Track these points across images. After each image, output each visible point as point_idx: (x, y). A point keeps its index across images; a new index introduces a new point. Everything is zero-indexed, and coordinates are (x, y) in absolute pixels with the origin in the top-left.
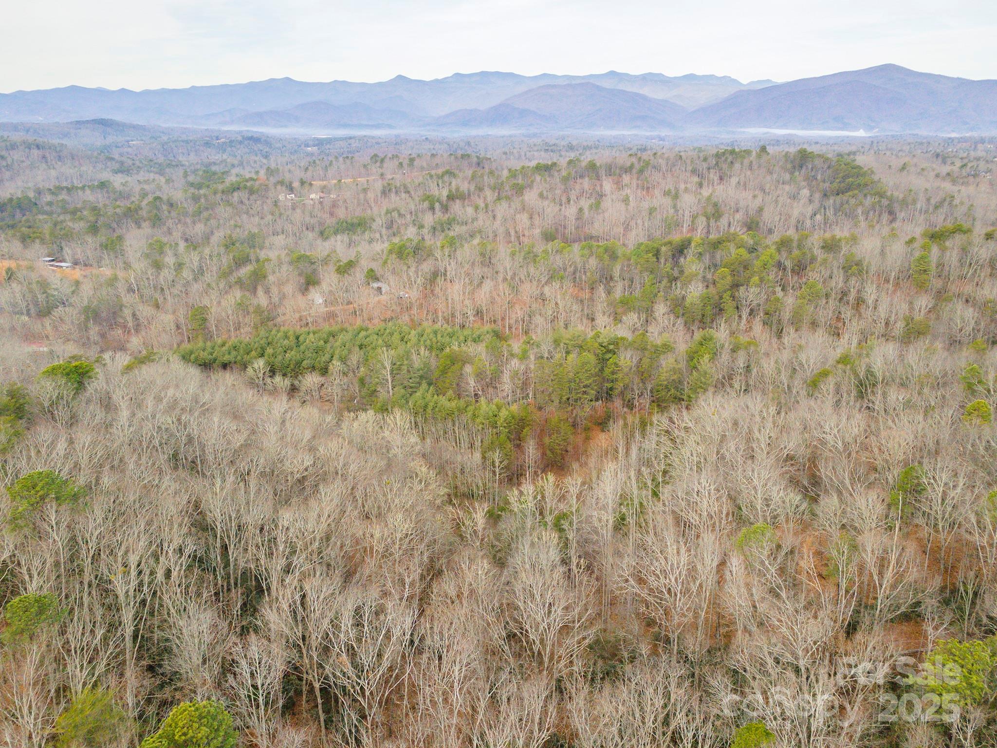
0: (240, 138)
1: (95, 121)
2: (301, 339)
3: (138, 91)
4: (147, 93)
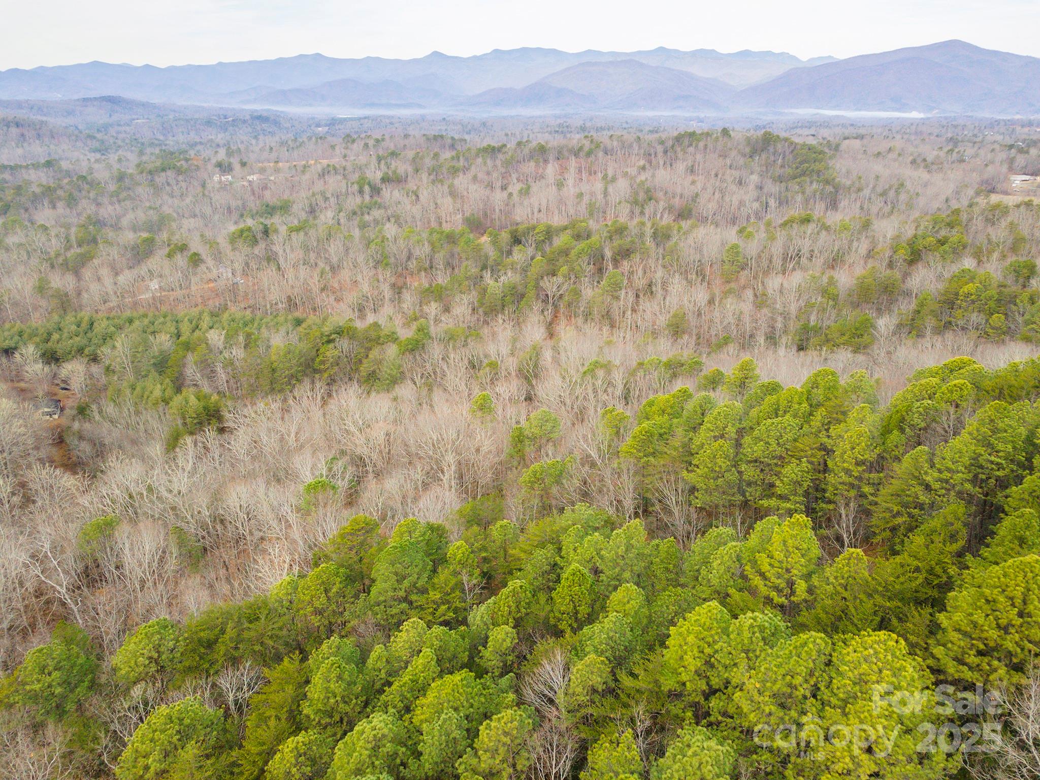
0: (248, 117)
1: (103, 99)
2: (94, 325)
3: (163, 67)
4: (172, 69)
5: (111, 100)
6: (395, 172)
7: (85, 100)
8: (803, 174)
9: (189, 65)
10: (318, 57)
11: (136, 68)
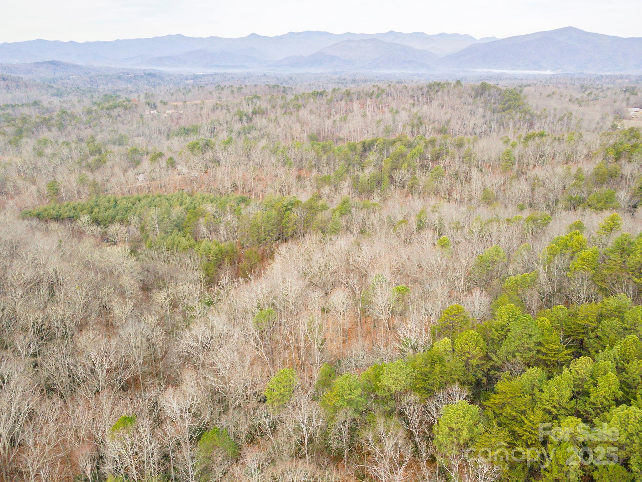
0: (143, 74)
1: (49, 63)
2: (118, 202)
3: (81, 42)
4: (87, 44)
5: (53, 63)
6: (260, 108)
7: (38, 63)
8: (509, 108)
9: (98, 41)
10: (180, 36)
11: (64, 43)
